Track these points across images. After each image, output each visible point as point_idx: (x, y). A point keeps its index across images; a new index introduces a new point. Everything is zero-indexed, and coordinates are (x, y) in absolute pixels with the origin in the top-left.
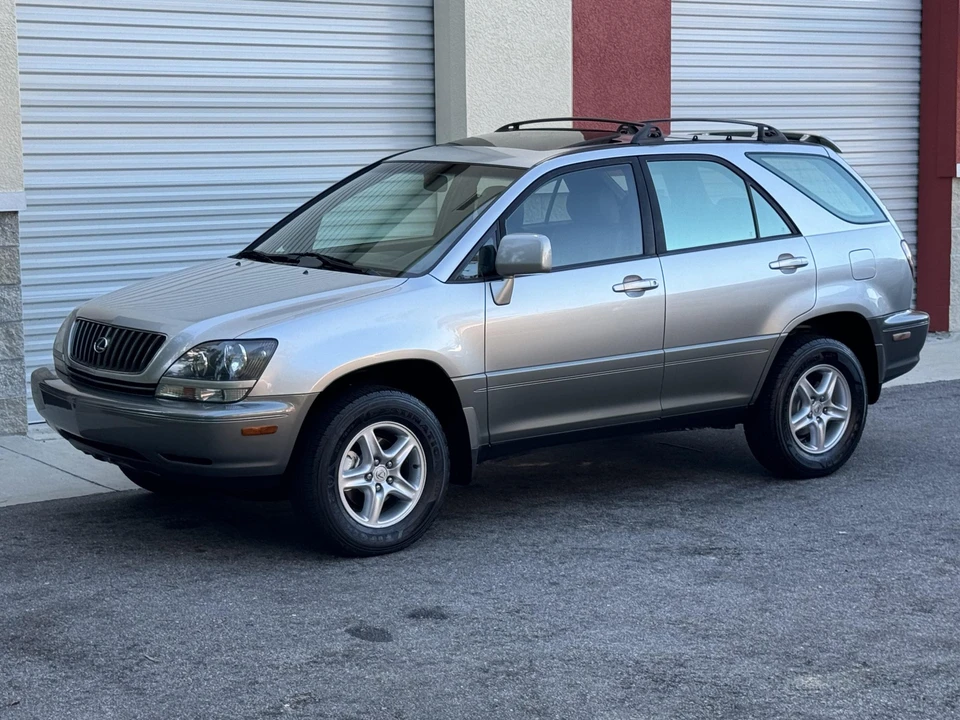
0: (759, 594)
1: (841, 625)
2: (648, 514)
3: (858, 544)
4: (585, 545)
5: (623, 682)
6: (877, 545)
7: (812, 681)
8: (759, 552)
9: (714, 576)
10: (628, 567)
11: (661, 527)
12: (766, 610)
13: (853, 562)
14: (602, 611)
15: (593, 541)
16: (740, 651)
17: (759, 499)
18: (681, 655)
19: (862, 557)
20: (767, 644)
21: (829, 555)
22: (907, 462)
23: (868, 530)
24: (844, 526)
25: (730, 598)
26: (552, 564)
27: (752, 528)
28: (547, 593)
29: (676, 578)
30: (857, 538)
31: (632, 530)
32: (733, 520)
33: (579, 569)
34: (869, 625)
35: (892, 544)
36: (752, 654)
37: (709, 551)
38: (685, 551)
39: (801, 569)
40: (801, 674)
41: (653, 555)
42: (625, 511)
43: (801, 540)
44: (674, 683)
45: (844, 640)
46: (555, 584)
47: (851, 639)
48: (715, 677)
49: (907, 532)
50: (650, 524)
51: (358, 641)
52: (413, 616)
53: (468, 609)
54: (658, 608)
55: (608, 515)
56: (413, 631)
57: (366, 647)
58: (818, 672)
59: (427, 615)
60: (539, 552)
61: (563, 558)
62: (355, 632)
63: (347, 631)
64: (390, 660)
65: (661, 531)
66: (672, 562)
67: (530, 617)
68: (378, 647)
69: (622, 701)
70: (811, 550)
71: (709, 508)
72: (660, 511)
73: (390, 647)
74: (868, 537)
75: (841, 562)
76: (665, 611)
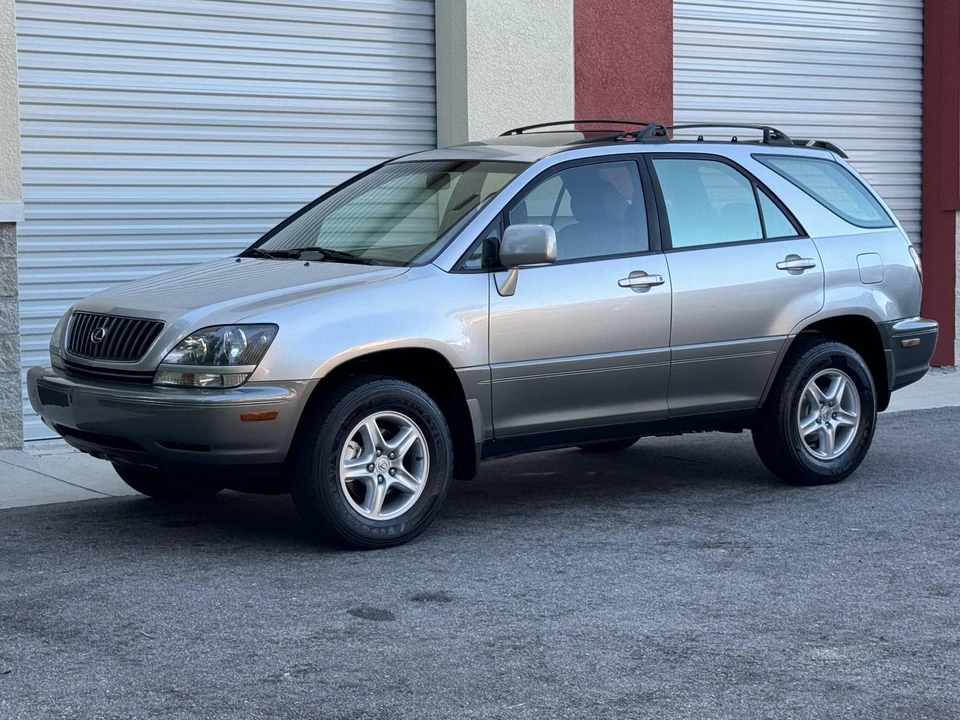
0: (772, 581)
1: (856, 606)
2: (655, 515)
3: (871, 538)
4: (591, 540)
5: (633, 654)
6: (890, 540)
7: (829, 653)
8: (769, 546)
9: (725, 566)
10: (636, 558)
11: (670, 525)
12: (779, 594)
13: (867, 554)
14: (609, 595)
15: (600, 536)
16: (753, 628)
17: (769, 502)
18: (692, 632)
19: (875, 549)
20: (781, 622)
21: (841, 548)
22: (918, 471)
23: (879, 527)
24: (856, 525)
25: (743, 585)
26: (558, 556)
27: (762, 525)
28: (553, 580)
29: (687, 567)
30: (870, 534)
31: (640, 527)
32: (743, 519)
33: (586, 560)
34: (886, 606)
35: (905, 539)
36: (766, 631)
37: (719, 545)
38: (693, 544)
39: (814, 560)
40: (817, 647)
41: (663, 548)
42: (631, 512)
43: (812, 536)
44: (685, 654)
45: (860, 619)
46: (561, 572)
47: (866, 618)
48: (728, 649)
49: (921, 529)
50: (658, 523)
51: (360, 620)
52: (416, 599)
53: (473, 593)
54: (668, 592)
55: (614, 515)
56: (416, 612)
57: (368, 625)
58: (834, 645)
59: (431, 598)
60: (545, 546)
61: (569, 550)
62: (357, 613)
63: (349, 612)
64: (393, 636)
65: (670, 529)
66: (681, 554)
67: (536, 600)
68: (381, 625)
69: (633, 670)
70: (824, 544)
71: (717, 509)
72: (667, 512)
73: (393, 625)
74: (882, 533)
75: (854, 554)
76: (675, 595)
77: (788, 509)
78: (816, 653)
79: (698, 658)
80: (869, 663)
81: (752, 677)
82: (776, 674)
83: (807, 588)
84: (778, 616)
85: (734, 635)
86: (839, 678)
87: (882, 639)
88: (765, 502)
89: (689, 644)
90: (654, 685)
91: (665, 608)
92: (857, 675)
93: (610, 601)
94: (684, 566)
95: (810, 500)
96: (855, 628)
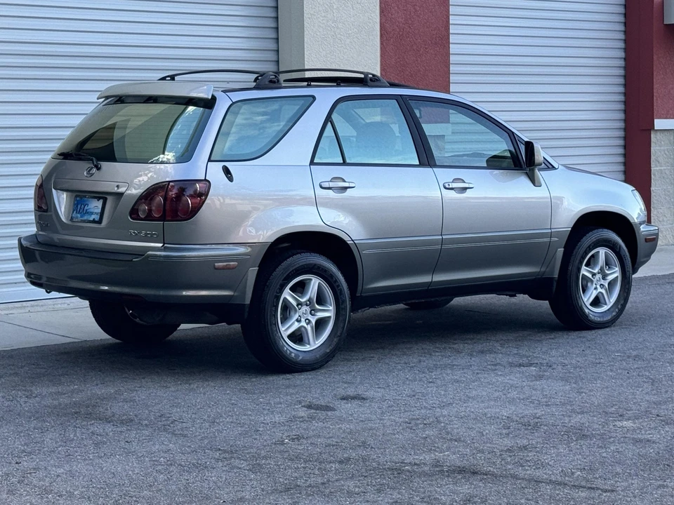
0: (574, 385)
1: (635, 398)
2: (479, 347)
3: (630, 360)
4: (441, 363)
5: (503, 426)
6: (643, 360)
7: (625, 423)
8: (564, 365)
9: (540, 377)
10: (478, 373)
11: (491, 353)
12: (582, 392)
13: (631, 369)
14: (471, 395)
15: (446, 361)
16: (573, 411)
17: (552, 339)
18: (535, 414)
19: (636, 366)
20: (590, 408)
21: (613, 366)
23: (634, 353)
24: (618, 352)
25: (555, 387)
26: (423, 373)
27: (554, 353)
28: (428, 387)
29: (514, 378)
30: (629, 357)
31: (471, 355)
32: (539, 349)
33: (444, 375)
34: (654, 398)
36: (582, 413)
37: (531, 365)
38: (511, 365)
39: (597, 373)
40: (619, 421)
41: (492, 367)
42: (460, 346)
43: (591, 358)
45: (640, 405)
46: (431, 382)
47: (644, 405)
49: (662, 353)
50: (482, 352)
51: (313, 411)
52: (343, 399)
53: (380, 395)
54: (509, 393)
55: (450, 348)
56: (348, 406)
57: (322, 414)
58: (629, 420)
59: (354, 398)
60: (412, 367)
61: (430, 370)
62: (309, 407)
63: (304, 406)
64: (341, 420)
65: (492, 355)
66: (507, 370)
67: (424, 398)
68: (329, 413)
69: (508, 434)
70: (600, 363)
71: (519, 343)
72: (486, 345)
73: (337, 413)
74: (636, 356)
75: (622, 369)
76: (514, 394)
77: (568, 342)
78: (618, 423)
79: (546, 428)
80: (655, 428)
81: (584, 436)
82: (599, 435)
83: (599, 389)
84: (586, 404)
85: (563, 415)
86: (639, 436)
87: (658, 415)
88: (550, 338)
89: (537, 421)
90: (525, 442)
91: (512, 401)
92: (650, 434)
93: (473, 398)
94: (512, 377)
95: (580, 337)
96: (639, 411)
